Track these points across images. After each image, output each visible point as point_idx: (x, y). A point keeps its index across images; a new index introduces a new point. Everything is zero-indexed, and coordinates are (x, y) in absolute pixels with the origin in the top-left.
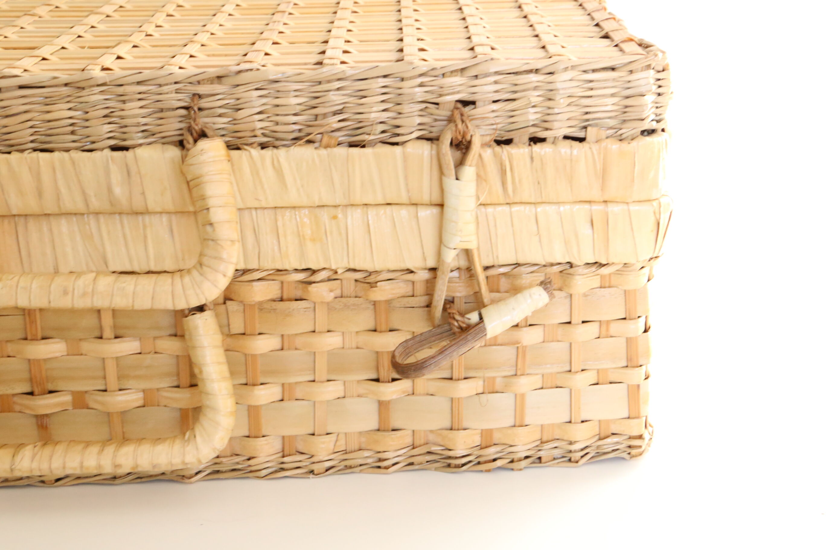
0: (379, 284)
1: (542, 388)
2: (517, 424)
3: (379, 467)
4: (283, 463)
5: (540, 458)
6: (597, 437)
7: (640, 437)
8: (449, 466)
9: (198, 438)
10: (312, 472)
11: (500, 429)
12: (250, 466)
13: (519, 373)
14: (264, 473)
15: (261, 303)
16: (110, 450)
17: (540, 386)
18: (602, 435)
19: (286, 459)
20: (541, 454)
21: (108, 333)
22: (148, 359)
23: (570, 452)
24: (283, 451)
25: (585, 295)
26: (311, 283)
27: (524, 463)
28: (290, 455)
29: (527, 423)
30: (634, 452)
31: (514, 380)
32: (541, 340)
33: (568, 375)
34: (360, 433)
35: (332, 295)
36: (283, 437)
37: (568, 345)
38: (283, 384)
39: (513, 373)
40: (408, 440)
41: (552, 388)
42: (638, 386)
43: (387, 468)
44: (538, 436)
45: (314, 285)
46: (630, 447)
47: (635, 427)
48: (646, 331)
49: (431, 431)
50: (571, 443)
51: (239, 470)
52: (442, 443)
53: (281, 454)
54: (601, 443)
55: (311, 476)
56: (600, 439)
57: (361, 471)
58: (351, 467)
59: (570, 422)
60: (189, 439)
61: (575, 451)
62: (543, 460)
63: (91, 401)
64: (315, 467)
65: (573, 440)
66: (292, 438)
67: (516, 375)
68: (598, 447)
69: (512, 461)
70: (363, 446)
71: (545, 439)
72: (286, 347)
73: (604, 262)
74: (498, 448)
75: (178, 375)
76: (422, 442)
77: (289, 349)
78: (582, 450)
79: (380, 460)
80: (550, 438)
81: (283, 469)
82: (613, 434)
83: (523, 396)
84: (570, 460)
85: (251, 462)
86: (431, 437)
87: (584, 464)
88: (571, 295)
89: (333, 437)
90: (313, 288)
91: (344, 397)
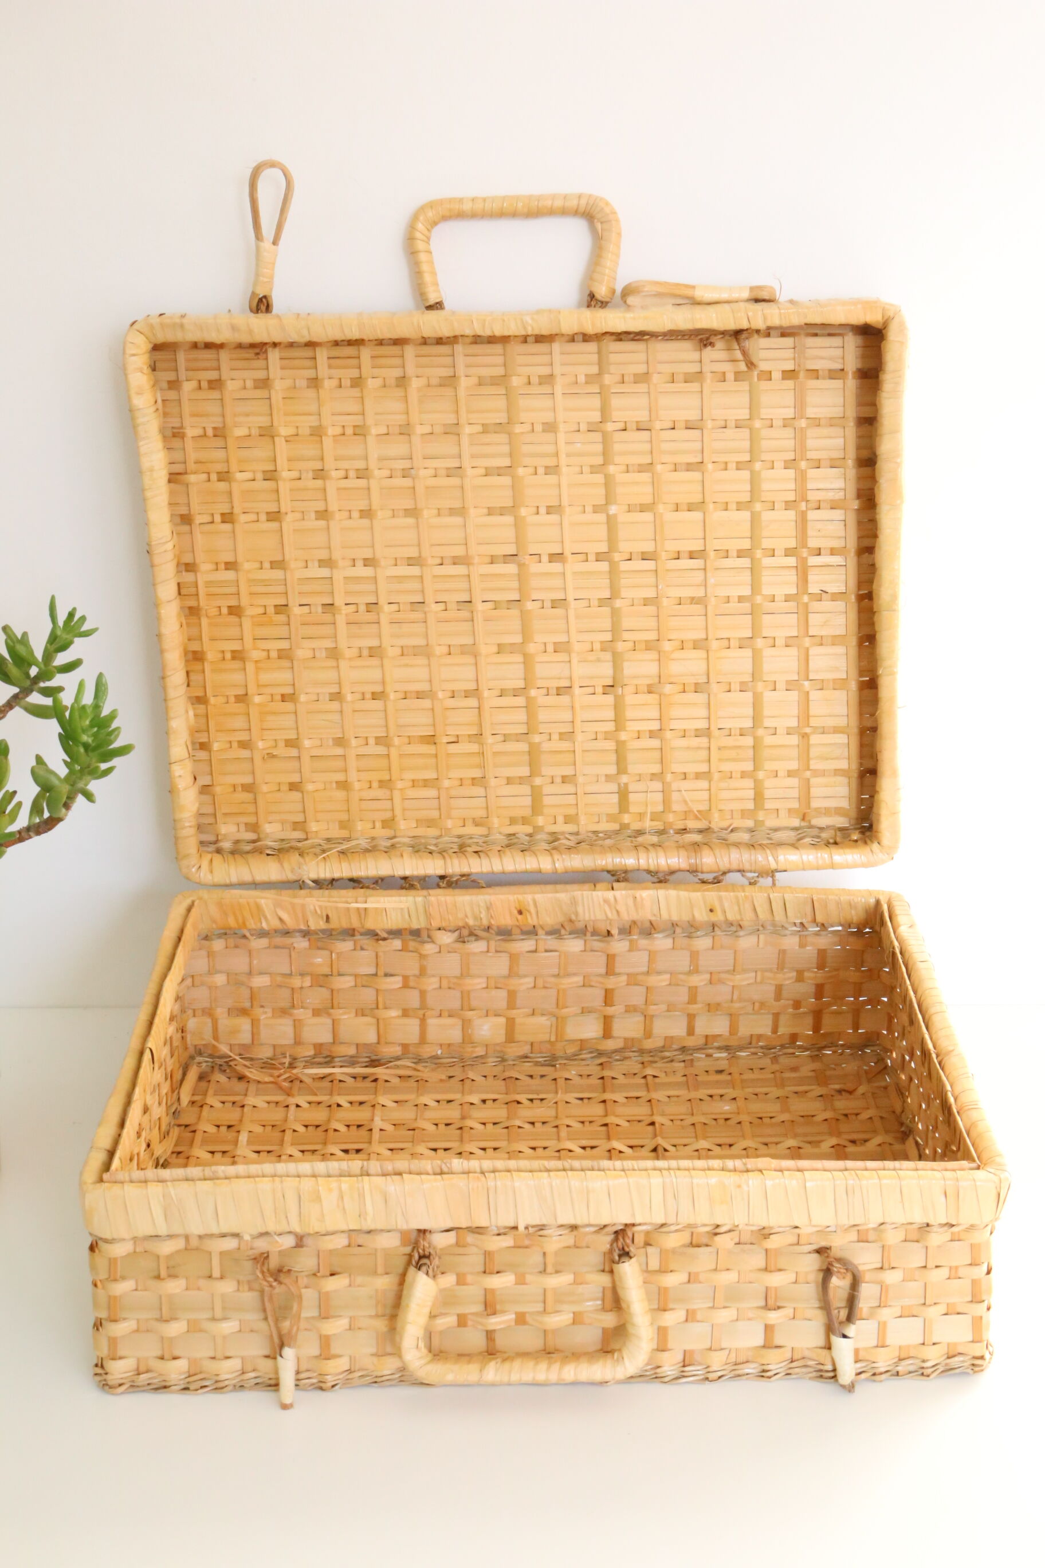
0: (771, 1236)
1: (901, 1317)
2: (880, 1345)
3: (763, 1376)
4: (683, 1372)
5: (898, 1372)
6: (946, 1356)
7: (982, 1358)
8: (821, 1376)
9: (626, 1360)
10: (707, 1379)
11: (866, 1349)
12: (656, 1373)
13: (882, 1305)
14: (666, 1379)
15: (674, 1249)
16: (556, 1367)
17: (899, 1315)
18: (951, 1354)
19: (686, 1369)
20: (899, 1369)
21: (549, 1269)
22: (580, 1289)
23: (923, 1368)
24: (684, 1361)
25: (939, 1247)
26: (716, 1234)
27: (883, 1376)
28: (689, 1365)
29: (887, 1344)
30: (976, 1369)
31: (879, 1310)
32: (901, 1279)
33: (923, 1308)
34: (749, 1349)
35: (733, 1243)
36: (685, 1351)
37: (923, 1284)
38: (687, 1311)
39: (878, 1304)
40: (788, 1355)
41: (909, 1316)
42: (981, 1317)
43: (769, 1377)
44: (897, 1354)
45: (719, 1236)
46: (973, 1365)
47: (977, 1350)
48: (989, 1272)
49: (808, 1349)
50: (924, 1361)
51: (646, 1376)
52: (816, 1358)
53: (682, 1364)
54: (949, 1361)
55: (707, 1382)
56: (948, 1358)
57: (747, 1379)
58: (739, 1376)
59: (923, 1344)
60: (618, 1360)
61: (927, 1368)
62: (900, 1374)
63: (528, 1318)
64: (711, 1376)
65: (925, 1358)
66: (692, 1352)
67: (879, 1306)
68: (946, 1365)
69: (874, 1374)
70: (750, 1359)
71: (902, 1356)
72: (691, 1280)
73: (954, 1223)
74: (863, 1364)
75: (603, 1300)
76: (799, 1357)
77: (694, 1282)
78: (934, 1366)
79: (764, 1371)
80: (906, 1356)
81: (684, 1377)
82: (960, 1354)
83: (885, 1323)
84: (922, 1374)
85: (658, 1370)
86: (807, 1354)
87: (935, 1378)
88: (927, 1247)
89: (726, 1352)
90: (717, 1238)
91: (737, 1320)
